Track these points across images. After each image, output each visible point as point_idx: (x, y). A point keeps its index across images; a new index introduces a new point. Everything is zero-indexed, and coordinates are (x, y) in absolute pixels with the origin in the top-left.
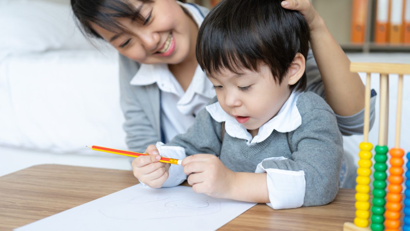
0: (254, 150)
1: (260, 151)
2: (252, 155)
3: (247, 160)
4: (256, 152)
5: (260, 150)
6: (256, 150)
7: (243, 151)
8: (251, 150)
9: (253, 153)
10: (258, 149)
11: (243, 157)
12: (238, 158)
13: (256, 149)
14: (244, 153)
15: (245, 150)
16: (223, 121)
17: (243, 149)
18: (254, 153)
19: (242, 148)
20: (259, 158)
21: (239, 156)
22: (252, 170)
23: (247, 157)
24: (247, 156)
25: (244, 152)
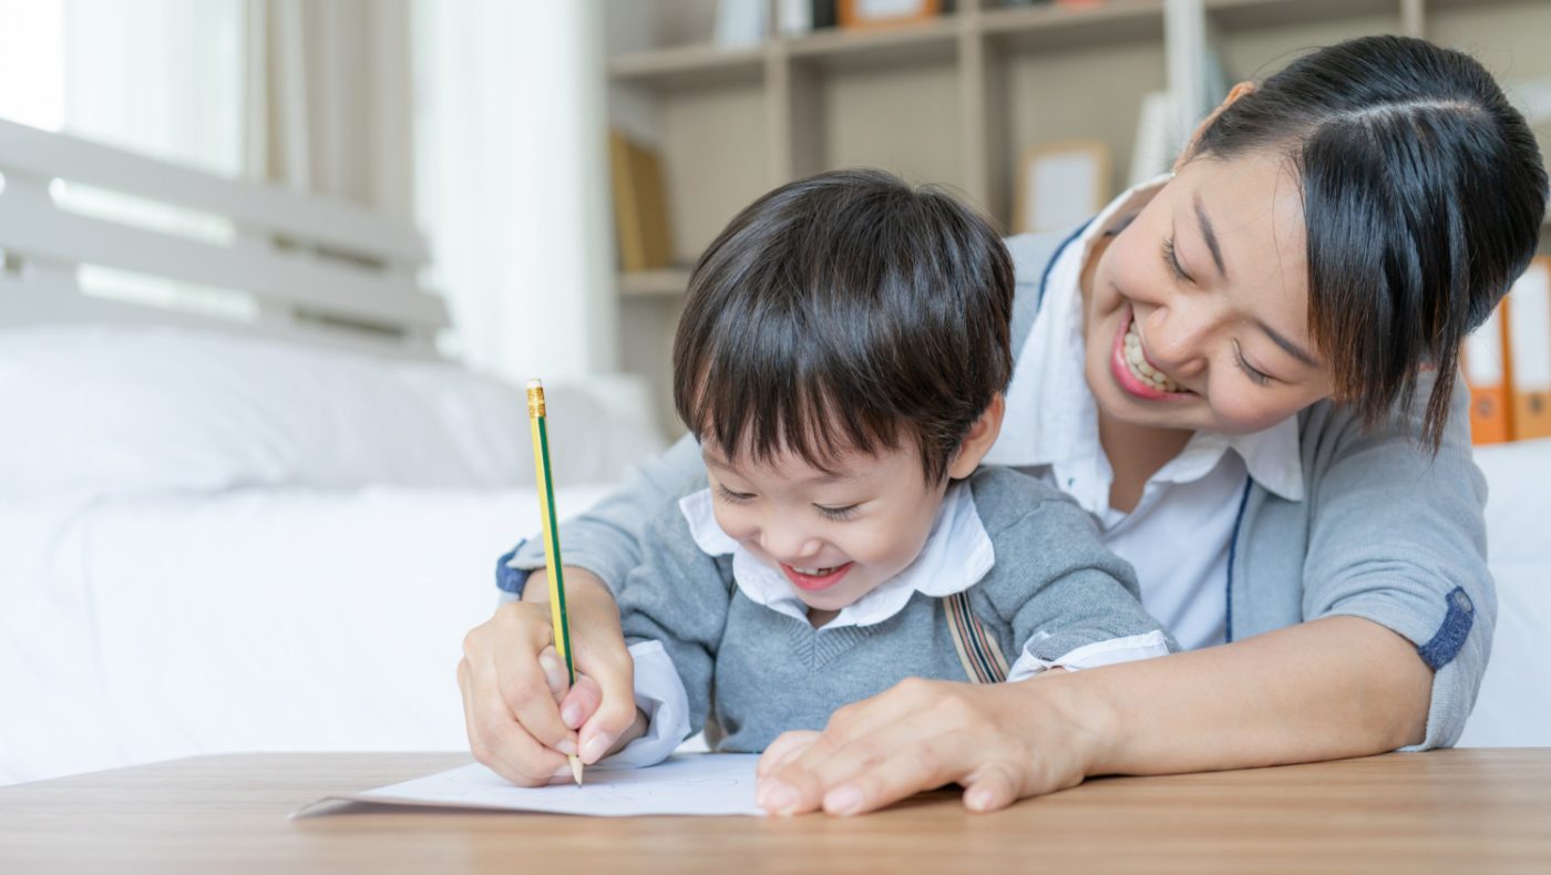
0: (837, 643)
1: (852, 643)
2: (828, 658)
3: (811, 674)
4: (840, 647)
5: (853, 640)
6: (840, 643)
7: (797, 647)
8: (825, 643)
9: (833, 652)
10: (848, 639)
11: (800, 665)
12: (781, 669)
13: (841, 639)
14: (803, 654)
15: (805, 643)
16: (729, 551)
17: (798, 640)
18: (835, 651)
19: (792, 640)
20: (849, 666)
21: (784, 665)
22: (825, 704)
23: (813, 666)
24: (810, 664)
25: (802, 651)
